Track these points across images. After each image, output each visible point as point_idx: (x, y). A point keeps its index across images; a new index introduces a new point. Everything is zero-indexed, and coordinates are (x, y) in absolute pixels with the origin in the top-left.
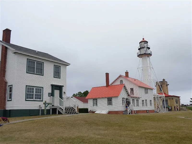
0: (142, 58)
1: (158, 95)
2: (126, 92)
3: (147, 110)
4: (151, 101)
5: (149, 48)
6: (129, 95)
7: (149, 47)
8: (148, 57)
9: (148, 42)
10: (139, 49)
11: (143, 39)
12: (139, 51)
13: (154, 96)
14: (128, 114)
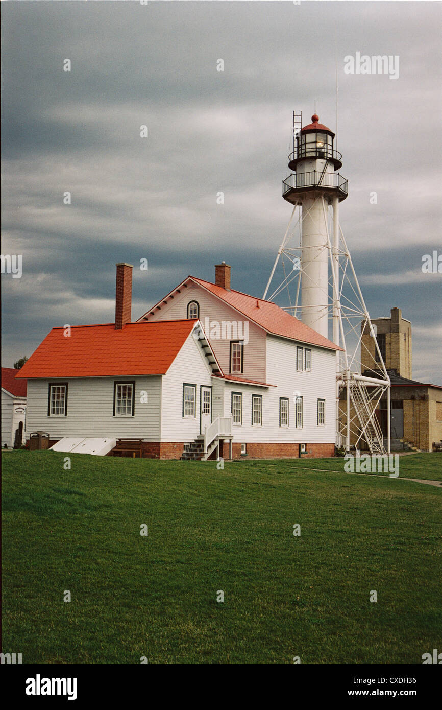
0: (300, 204)
1: (357, 380)
2: (203, 355)
3: (300, 445)
4: (321, 402)
5: (337, 165)
6: (216, 372)
7: (336, 156)
8: (330, 202)
9: (333, 135)
10: (293, 165)
11: (315, 119)
12: (294, 172)
13: (341, 383)
14: (206, 457)
